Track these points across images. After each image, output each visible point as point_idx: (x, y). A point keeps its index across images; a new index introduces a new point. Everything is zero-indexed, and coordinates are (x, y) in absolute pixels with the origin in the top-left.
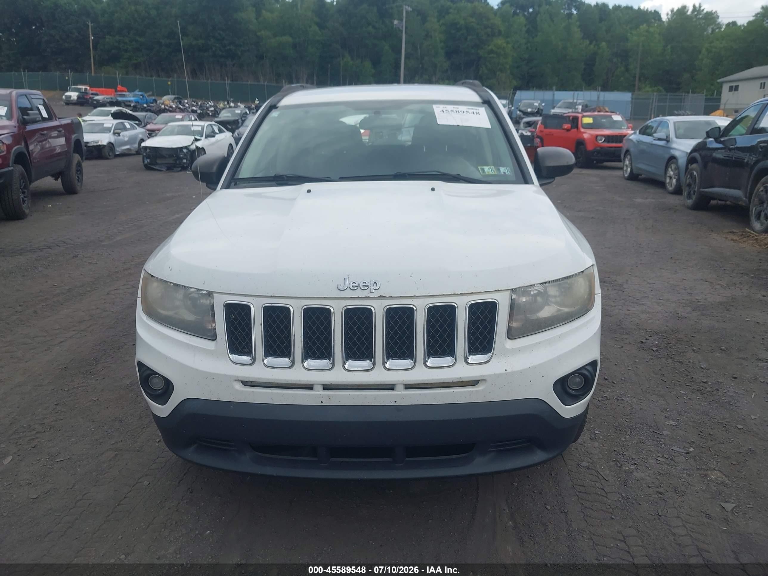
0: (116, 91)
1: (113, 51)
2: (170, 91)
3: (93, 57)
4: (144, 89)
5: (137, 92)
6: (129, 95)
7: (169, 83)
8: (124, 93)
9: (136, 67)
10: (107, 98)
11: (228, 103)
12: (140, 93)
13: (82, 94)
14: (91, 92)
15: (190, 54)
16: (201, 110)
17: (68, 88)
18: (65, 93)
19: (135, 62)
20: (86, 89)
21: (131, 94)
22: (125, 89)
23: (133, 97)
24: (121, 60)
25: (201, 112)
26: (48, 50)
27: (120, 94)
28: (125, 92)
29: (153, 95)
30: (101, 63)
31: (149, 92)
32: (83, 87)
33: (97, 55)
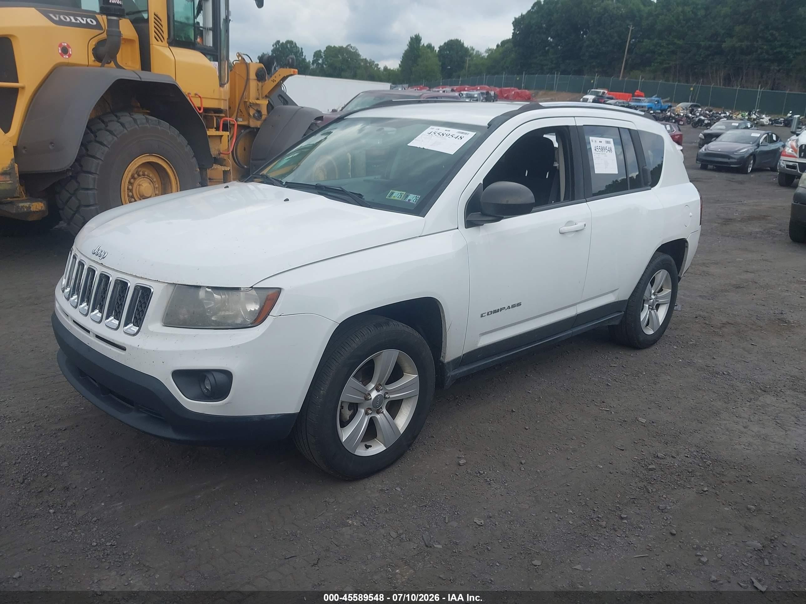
0: (633, 96)
1: (647, 55)
2: (690, 97)
3: (626, 61)
4: (662, 95)
5: (654, 98)
6: (645, 99)
7: (692, 89)
8: (640, 98)
9: (666, 71)
10: (619, 103)
11: (749, 114)
12: (656, 99)
13: (598, 97)
14: (607, 96)
15: (729, 57)
16: (710, 120)
17: (588, 91)
18: (584, 96)
19: (667, 65)
20: (604, 93)
21: (646, 100)
22: (643, 94)
23: (648, 102)
24: (653, 64)
25: (709, 122)
26: (587, 54)
27: (636, 99)
28: (642, 96)
29: (670, 101)
30: (631, 67)
31: (667, 98)
32: (602, 91)
33: (630, 59)
